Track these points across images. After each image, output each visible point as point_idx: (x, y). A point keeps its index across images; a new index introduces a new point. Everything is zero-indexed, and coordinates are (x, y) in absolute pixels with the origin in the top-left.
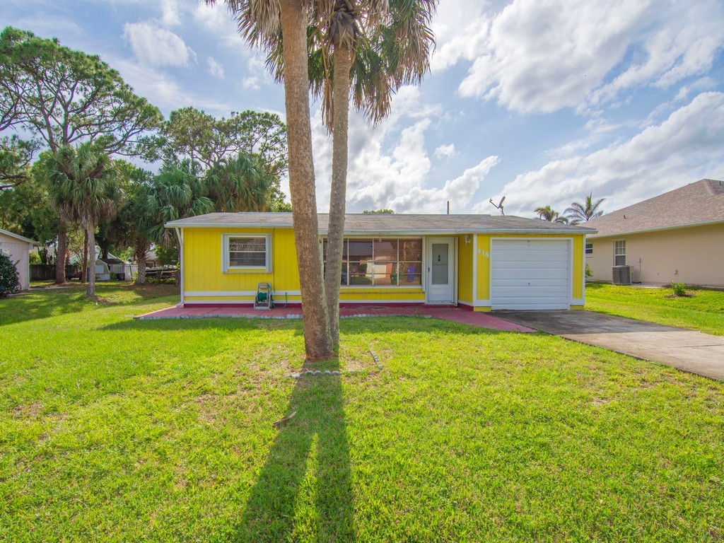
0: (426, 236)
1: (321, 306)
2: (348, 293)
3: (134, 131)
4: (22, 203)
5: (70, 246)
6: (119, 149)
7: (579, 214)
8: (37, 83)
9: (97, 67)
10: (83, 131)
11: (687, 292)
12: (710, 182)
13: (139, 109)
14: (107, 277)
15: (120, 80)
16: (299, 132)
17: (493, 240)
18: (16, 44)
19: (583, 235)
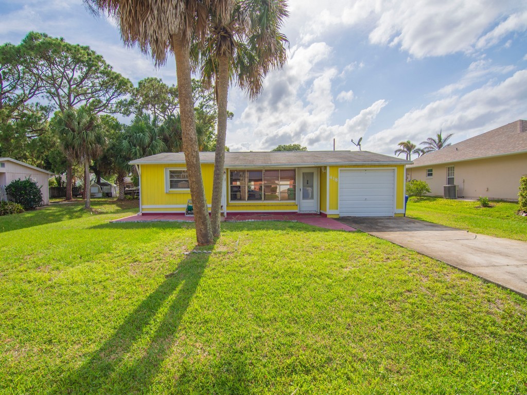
0: (298, 168)
2: (247, 206)
3: (114, 97)
4: (44, 147)
5: (76, 174)
6: (104, 109)
7: (432, 146)
8: (50, 68)
9: (89, 55)
10: (81, 97)
11: (490, 204)
12: (523, 122)
13: (116, 81)
14: (100, 195)
15: (103, 62)
17: (340, 170)
18: (37, 42)
19: (403, 166)
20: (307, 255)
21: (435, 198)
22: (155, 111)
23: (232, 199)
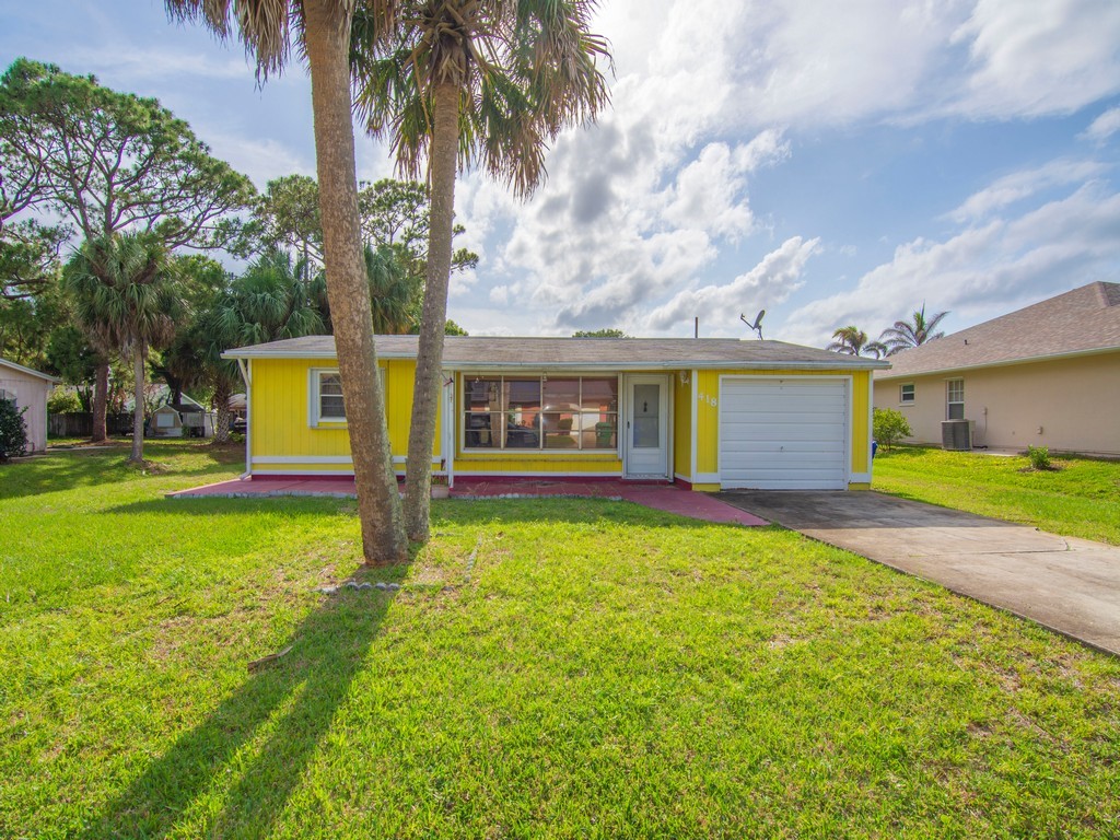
0: (624, 372)
1: (383, 482)
2: (502, 461)
3: (211, 212)
6: (188, 239)
7: (904, 337)
8: (64, 141)
9: (154, 116)
10: (136, 212)
11: (1054, 463)
12: (1105, 286)
13: (216, 177)
14: (178, 432)
15: (190, 136)
16: (336, 213)
17: (723, 379)
18: (33, 83)
19: (867, 372)
20: (660, 595)
21: (920, 448)
22: (305, 247)
23: (468, 445)
